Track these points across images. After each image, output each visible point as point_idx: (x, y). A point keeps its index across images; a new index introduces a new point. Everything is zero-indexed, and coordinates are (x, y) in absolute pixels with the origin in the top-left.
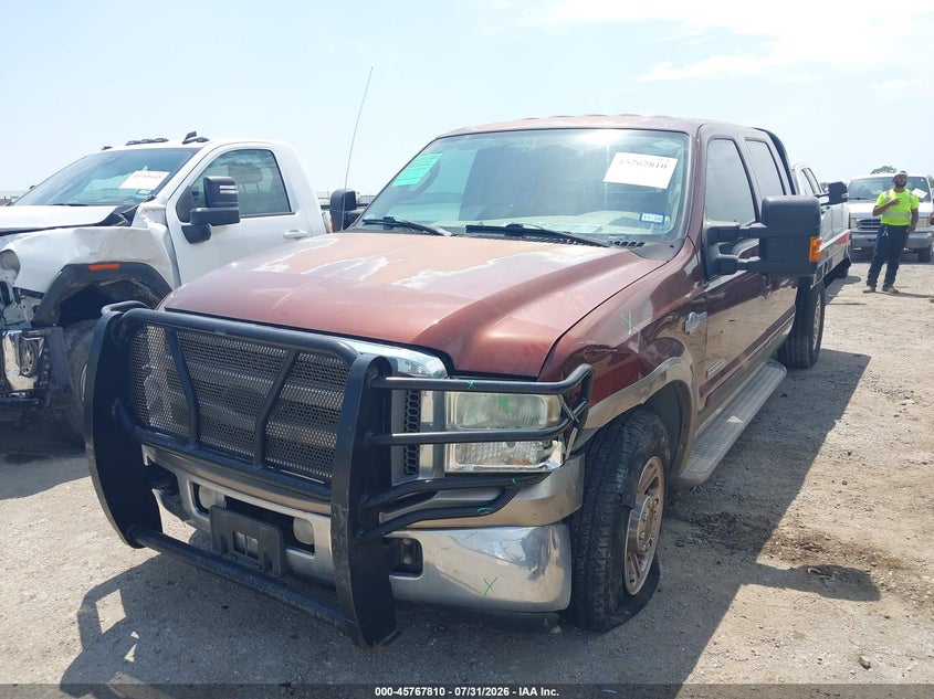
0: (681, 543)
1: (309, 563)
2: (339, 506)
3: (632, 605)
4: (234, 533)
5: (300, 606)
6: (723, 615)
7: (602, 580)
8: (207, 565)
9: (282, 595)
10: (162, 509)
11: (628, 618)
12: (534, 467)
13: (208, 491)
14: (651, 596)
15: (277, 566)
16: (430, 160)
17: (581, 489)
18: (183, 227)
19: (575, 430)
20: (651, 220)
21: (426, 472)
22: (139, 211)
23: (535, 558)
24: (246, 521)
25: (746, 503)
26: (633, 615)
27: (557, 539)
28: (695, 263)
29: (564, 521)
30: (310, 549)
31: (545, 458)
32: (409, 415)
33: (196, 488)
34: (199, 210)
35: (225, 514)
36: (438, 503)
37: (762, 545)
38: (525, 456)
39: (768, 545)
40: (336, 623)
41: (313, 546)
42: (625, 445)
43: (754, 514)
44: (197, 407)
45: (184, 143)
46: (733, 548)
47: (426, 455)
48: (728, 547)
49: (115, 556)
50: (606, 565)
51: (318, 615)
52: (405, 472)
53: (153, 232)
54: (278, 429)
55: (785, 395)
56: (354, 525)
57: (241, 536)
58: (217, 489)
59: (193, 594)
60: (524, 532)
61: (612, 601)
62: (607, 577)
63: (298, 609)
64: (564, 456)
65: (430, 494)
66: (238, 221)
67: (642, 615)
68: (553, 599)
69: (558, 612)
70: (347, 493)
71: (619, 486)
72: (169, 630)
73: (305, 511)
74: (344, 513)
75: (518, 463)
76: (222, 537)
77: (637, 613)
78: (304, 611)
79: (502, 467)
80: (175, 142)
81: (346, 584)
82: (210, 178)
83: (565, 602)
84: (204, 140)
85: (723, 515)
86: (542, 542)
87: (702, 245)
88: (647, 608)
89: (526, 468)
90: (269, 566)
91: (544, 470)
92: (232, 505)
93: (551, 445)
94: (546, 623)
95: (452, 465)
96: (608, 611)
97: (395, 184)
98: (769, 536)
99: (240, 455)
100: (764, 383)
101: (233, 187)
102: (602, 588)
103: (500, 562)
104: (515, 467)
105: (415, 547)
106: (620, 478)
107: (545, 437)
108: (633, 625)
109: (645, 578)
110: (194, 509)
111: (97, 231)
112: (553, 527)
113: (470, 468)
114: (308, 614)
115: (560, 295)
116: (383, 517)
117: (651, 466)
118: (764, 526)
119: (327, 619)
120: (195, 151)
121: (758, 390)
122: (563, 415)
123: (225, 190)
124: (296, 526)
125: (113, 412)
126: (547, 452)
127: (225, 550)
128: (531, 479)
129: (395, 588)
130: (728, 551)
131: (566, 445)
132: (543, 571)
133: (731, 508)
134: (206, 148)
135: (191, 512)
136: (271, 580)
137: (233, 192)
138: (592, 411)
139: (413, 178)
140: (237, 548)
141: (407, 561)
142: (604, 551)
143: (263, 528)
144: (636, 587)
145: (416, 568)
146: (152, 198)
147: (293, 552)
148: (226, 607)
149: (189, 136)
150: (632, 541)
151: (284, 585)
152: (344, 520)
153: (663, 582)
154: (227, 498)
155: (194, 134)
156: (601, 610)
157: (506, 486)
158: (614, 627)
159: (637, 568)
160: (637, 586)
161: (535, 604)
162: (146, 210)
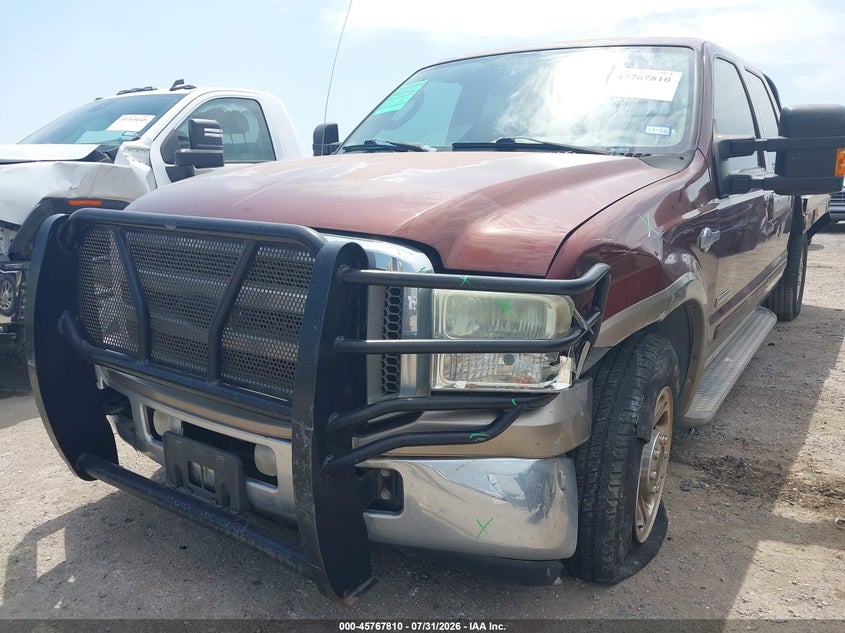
0: (686, 488)
1: (272, 498)
2: (302, 424)
3: (642, 553)
4: (189, 462)
5: (260, 548)
6: (747, 567)
7: (613, 524)
8: (160, 499)
9: (239, 534)
10: (117, 438)
11: (638, 569)
12: (539, 386)
13: (163, 416)
14: (660, 544)
15: (236, 501)
16: (415, 87)
17: (589, 418)
18: (167, 168)
19: (588, 344)
20: (656, 132)
21: (408, 389)
22: (122, 148)
23: (537, 498)
24: (201, 449)
25: (751, 447)
26: (644, 566)
27: (563, 477)
28: (706, 179)
29: (569, 454)
30: (273, 481)
31: (552, 377)
32: (389, 313)
33: (150, 412)
34: (183, 151)
35: (179, 442)
36: (423, 426)
37: (778, 491)
38: (527, 372)
39: (785, 490)
40: (300, 568)
41: (276, 477)
42: (640, 369)
43: (763, 458)
44: (148, 318)
45: (171, 90)
46: (746, 494)
47: (409, 367)
48: (739, 492)
49: (75, 491)
50: (618, 507)
51: (280, 558)
52: (384, 390)
53: (135, 171)
54: (237, 341)
55: (773, 345)
56: (320, 449)
57: (197, 466)
58: (173, 415)
59: (151, 532)
60: (524, 465)
61: (621, 548)
62: (618, 521)
63: (257, 550)
64: (573, 374)
65: (413, 414)
66: (222, 165)
67: (652, 565)
68: (557, 545)
69: (563, 561)
70: (312, 408)
71: (634, 416)
72: (118, 572)
73: (267, 436)
74: (307, 432)
75: (518, 381)
76: (177, 467)
77: (647, 563)
78: (264, 553)
79: (500, 385)
80: (163, 90)
81: (311, 521)
82: (195, 120)
83: (570, 549)
84: (190, 87)
85: (728, 459)
86: (545, 478)
87: (714, 159)
88: (658, 558)
89: (527, 387)
90: (227, 500)
91: (549, 390)
92: (189, 430)
93: (558, 361)
94: (548, 573)
95: (440, 383)
96: (618, 561)
97: (378, 112)
98: (785, 482)
99: (193, 372)
100: (755, 328)
101: (218, 131)
102: (612, 534)
103: (495, 501)
104: (515, 386)
105: (394, 480)
106: (634, 406)
107: (554, 349)
108: (645, 578)
109: (652, 524)
110: (149, 438)
111: (78, 166)
112: (559, 460)
113: (461, 385)
114: (268, 556)
115: (566, 193)
116: (356, 442)
117: (663, 397)
118: (777, 471)
119: (290, 563)
120: (181, 97)
121: (750, 335)
122: (575, 324)
123: (209, 133)
124: (258, 454)
125: (60, 327)
126: (554, 369)
127: (180, 483)
128: (535, 401)
129: (371, 529)
130: (741, 497)
131: (577, 362)
132: (547, 512)
133: (736, 452)
134: (193, 94)
135: (145, 440)
136: (228, 516)
137: (218, 136)
138: (605, 326)
139: (397, 104)
140: (193, 480)
141: (385, 496)
142: (615, 491)
143: (221, 457)
144: (644, 534)
145: (396, 505)
146: (137, 139)
147: (255, 486)
148: (185, 548)
149: (177, 83)
150: (644, 480)
151: (243, 523)
152: (307, 441)
153: (673, 528)
154: (185, 424)
155: (182, 82)
156: (610, 559)
157: (504, 407)
158: (623, 579)
159: (643, 511)
160: (645, 532)
161: (537, 551)
162: (130, 149)
